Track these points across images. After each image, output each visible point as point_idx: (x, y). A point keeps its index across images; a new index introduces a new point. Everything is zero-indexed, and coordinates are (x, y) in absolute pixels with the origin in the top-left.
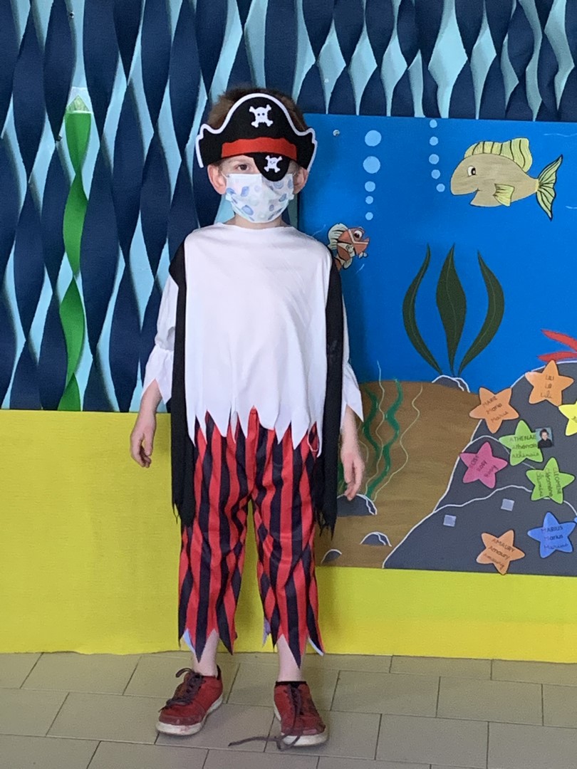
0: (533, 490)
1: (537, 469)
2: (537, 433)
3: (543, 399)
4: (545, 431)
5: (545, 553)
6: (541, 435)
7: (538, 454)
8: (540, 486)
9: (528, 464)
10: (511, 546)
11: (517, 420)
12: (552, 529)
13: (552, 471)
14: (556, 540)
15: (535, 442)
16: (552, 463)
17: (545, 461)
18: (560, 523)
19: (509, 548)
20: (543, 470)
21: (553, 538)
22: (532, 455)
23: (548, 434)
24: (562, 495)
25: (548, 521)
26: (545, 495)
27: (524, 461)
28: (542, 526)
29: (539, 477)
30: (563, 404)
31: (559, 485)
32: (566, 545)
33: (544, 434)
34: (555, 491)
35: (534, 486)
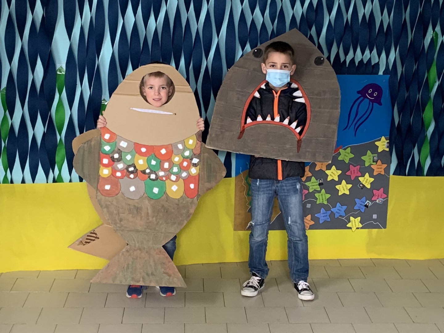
0: (317, 200)
1: (318, 193)
2: (318, 181)
3: (320, 169)
4: (321, 180)
5: (321, 222)
6: (319, 181)
7: (318, 188)
8: (319, 199)
9: (316, 191)
10: (310, 220)
11: (311, 177)
12: (324, 213)
13: (323, 193)
14: (325, 217)
15: (317, 184)
16: (323, 191)
17: (321, 190)
18: (326, 211)
19: (309, 221)
20: (320, 193)
21: (324, 216)
22: (316, 188)
23: (322, 181)
24: (326, 202)
25: (322, 210)
26: (321, 201)
27: (314, 190)
28: (320, 212)
29: (319, 196)
30: (326, 170)
31: (325, 198)
32: (328, 218)
33: (321, 181)
34: (324, 200)
35: (317, 199)
